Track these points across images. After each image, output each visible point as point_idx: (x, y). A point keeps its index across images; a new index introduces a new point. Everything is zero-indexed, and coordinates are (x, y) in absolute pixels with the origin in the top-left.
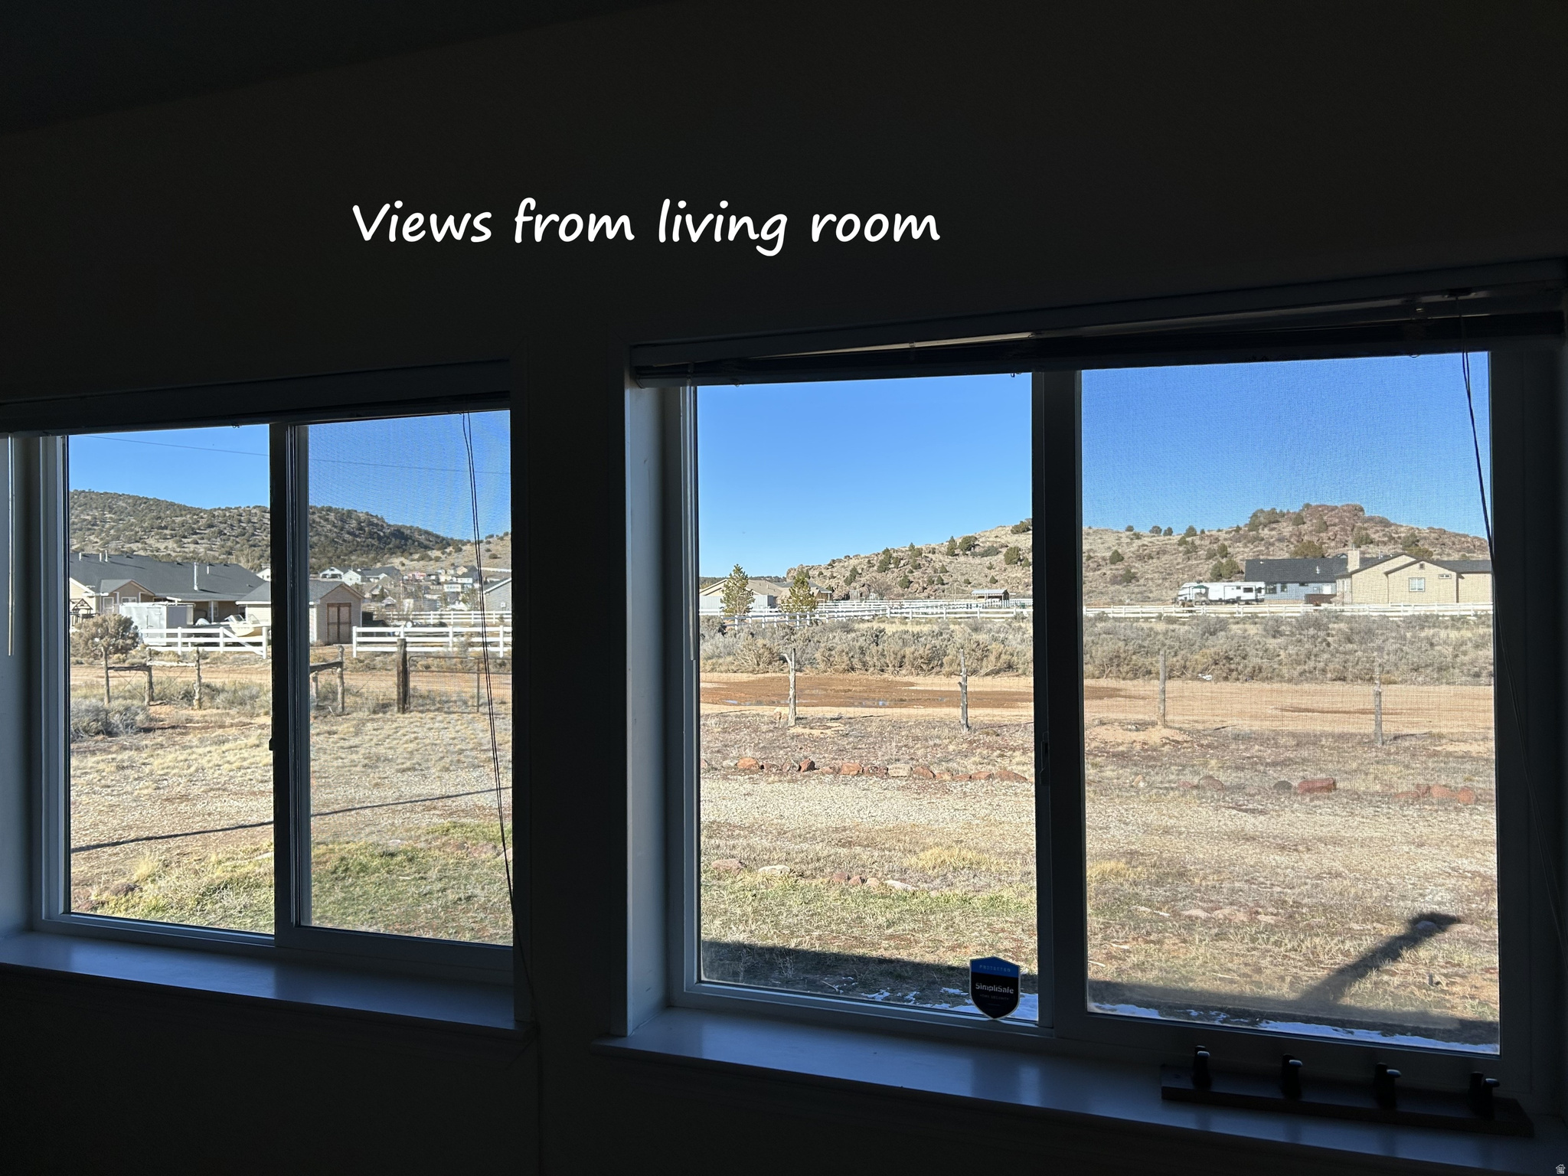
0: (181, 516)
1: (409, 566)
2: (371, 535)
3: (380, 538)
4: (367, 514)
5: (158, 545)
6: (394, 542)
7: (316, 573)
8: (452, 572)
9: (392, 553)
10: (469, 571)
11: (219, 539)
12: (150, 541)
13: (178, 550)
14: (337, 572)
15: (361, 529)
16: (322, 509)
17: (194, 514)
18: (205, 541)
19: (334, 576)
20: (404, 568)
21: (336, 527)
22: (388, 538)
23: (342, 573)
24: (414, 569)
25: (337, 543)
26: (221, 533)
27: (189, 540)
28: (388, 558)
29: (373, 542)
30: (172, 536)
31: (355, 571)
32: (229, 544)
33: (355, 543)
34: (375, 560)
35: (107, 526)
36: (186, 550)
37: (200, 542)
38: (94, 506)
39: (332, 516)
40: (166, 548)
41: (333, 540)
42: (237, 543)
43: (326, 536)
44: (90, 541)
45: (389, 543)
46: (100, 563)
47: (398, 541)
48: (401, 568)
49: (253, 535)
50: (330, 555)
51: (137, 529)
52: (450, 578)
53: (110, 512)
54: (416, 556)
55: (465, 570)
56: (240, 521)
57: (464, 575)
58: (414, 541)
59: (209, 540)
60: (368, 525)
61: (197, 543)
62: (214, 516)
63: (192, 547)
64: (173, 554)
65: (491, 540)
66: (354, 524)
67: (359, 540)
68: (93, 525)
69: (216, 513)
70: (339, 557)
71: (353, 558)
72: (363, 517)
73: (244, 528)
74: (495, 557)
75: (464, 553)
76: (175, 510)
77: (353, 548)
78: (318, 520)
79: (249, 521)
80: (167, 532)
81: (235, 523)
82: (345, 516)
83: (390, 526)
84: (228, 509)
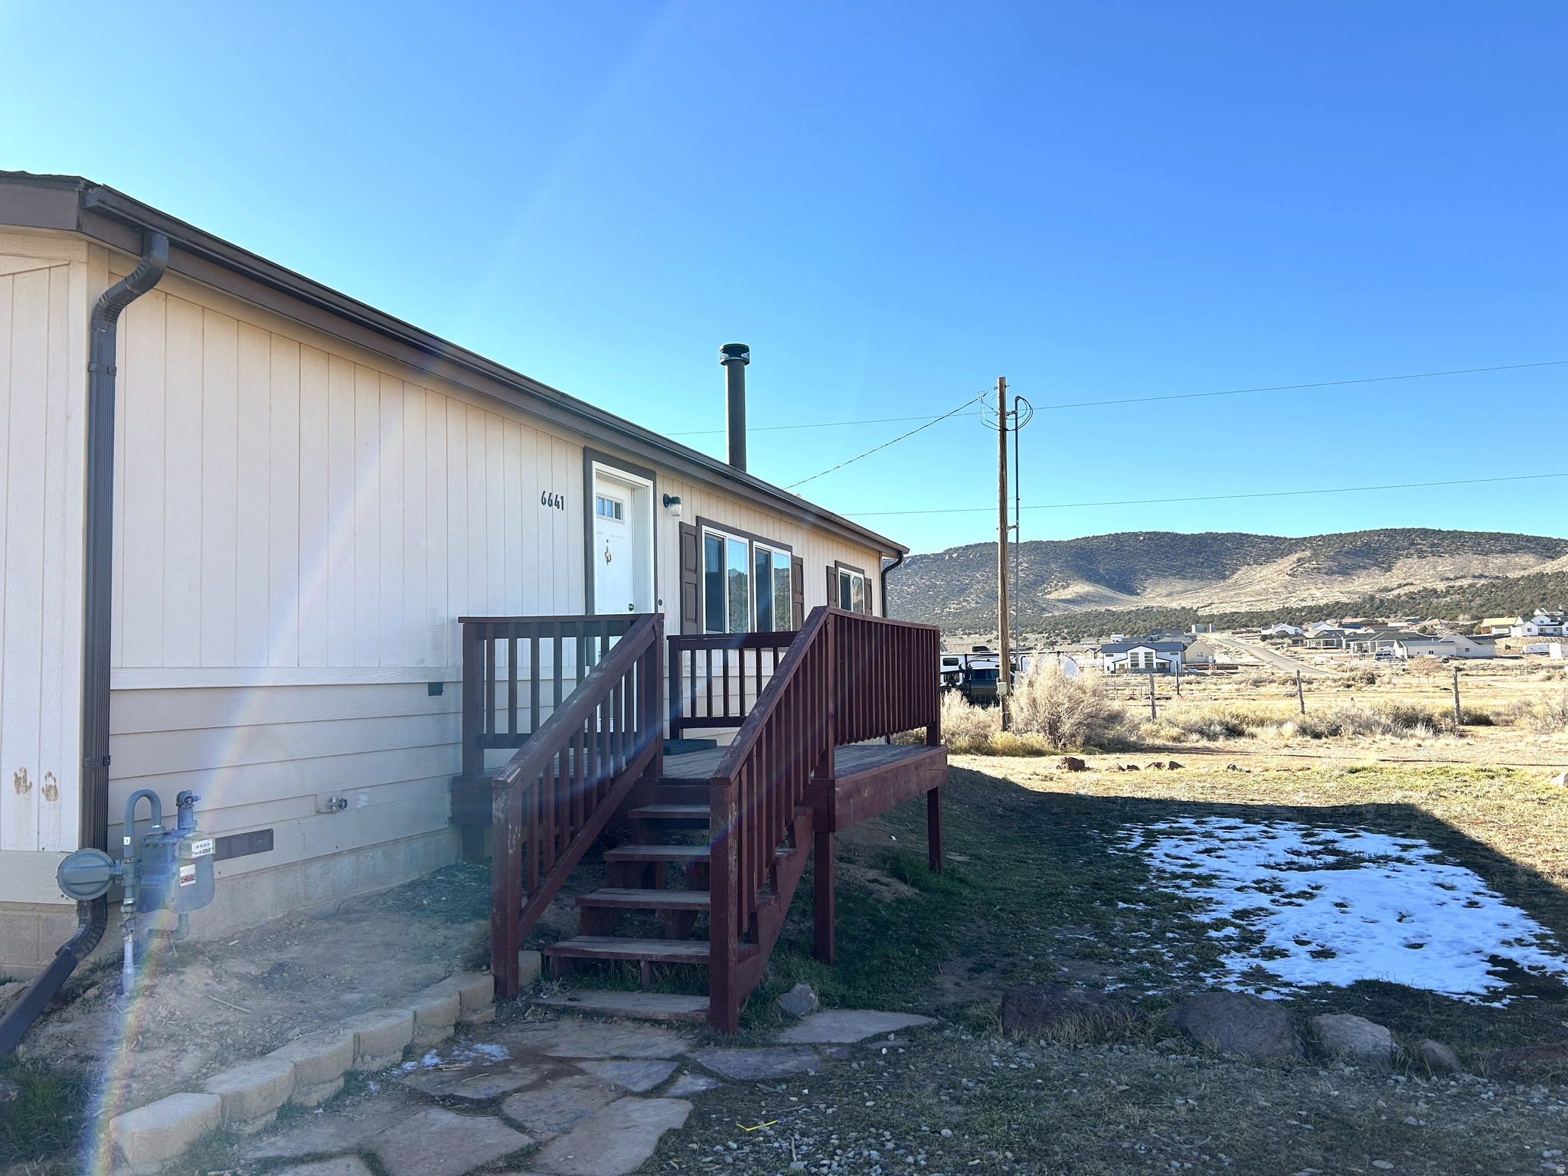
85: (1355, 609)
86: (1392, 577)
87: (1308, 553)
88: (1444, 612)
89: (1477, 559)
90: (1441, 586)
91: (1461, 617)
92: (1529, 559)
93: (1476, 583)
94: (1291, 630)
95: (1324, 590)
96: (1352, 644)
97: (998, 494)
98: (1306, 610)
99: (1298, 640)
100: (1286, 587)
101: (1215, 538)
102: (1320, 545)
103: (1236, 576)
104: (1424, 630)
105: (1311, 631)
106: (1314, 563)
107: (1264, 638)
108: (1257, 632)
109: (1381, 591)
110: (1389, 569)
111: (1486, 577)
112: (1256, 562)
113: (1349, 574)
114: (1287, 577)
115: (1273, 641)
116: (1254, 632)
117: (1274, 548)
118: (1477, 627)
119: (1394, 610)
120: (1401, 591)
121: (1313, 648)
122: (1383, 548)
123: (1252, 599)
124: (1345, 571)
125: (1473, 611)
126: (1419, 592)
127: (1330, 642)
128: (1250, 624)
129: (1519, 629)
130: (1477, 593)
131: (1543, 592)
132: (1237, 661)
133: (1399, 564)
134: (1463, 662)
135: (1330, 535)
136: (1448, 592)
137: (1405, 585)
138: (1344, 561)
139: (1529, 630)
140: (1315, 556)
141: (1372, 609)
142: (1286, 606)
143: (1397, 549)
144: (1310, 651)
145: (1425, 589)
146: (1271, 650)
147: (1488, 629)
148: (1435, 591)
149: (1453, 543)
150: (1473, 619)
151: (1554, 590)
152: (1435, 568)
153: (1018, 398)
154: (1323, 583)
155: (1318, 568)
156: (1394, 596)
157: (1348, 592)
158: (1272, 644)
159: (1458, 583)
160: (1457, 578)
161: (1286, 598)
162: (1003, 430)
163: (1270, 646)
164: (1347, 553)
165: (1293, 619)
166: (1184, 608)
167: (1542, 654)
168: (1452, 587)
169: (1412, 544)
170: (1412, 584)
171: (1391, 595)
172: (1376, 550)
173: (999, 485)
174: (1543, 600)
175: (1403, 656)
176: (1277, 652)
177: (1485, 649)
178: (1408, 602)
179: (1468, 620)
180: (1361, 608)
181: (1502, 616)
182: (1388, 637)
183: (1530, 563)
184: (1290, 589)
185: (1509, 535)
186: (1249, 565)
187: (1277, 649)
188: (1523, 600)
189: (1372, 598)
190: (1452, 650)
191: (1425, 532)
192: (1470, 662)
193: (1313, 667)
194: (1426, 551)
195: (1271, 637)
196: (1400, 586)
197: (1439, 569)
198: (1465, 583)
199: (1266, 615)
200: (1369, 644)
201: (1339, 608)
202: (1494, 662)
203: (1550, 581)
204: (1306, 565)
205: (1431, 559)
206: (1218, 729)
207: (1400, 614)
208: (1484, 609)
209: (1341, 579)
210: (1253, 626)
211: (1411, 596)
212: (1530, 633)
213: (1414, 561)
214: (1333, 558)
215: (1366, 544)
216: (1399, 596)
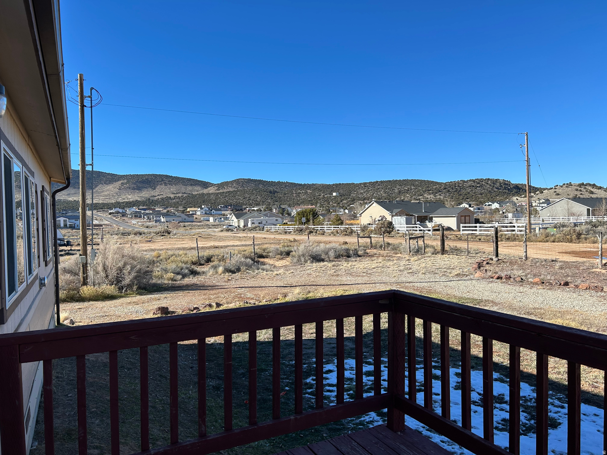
0: (435, 186)
1: (521, 200)
2: (505, 188)
3: (509, 190)
4: (503, 180)
5: (428, 197)
6: (515, 190)
7: (483, 204)
8: (538, 202)
9: (514, 195)
10: (546, 201)
11: (448, 193)
12: (425, 195)
13: (434, 198)
14: (490, 203)
15: (501, 186)
16: (486, 179)
17: (440, 185)
18: (443, 194)
19: (489, 205)
20: (517, 201)
21: (491, 186)
22: (512, 189)
23: (492, 204)
24: (522, 201)
25: (491, 192)
26: (449, 191)
27: (438, 194)
28: (512, 197)
29: (506, 191)
30: (432, 193)
31: (497, 203)
32: (452, 195)
33: (499, 192)
34: (506, 198)
35: (412, 191)
36: (437, 198)
37: (441, 194)
38: (408, 184)
39: (489, 182)
40: (430, 197)
41: (490, 191)
42: (455, 194)
43: (487, 190)
44: (407, 196)
45: (513, 191)
46: (394, 204)
47: (516, 190)
48: (516, 201)
49: (460, 191)
50: (488, 197)
51: (421, 191)
52: (537, 204)
53: (413, 186)
54: (523, 196)
55: (544, 201)
56: (455, 186)
57: (543, 203)
58: (523, 190)
59: (445, 194)
60: (504, 185)
61: (441, 195)
62: (446, 185)
63: (439, 196)
64: (433, 199)
65: (556, 187)
66: (498, 184)
67: (500, 190)
68: (408, 191)
69: (447, 184)
70: (492, 198)
71: (498, 198)
72: (502, 181)
73: (457, 189)
74: (558, 194)
75: (544, 194)
76: (434, 184)
77: (498, 194)
78: (484, 184)
79: (459, 186)
80: (431, 192)
81: (454, 187)
82: (495, 182)
83: (513, 184)
84: (451, 182)
85: (143, 203)
86: (156, 192)
87: (125, 181)
88: (173, 205)
89: (183, 187)
90: (172, 196)
91: (180, 207)
92: (198, 188)
93: (183, 196)
94: (121, 211)
95: (131, 195)
96: (145, 216)
97: (80, 144)
98: (125, 203)
99: (124, 215)
100: (117, 194)
101: (88, 172)
102: (130, 178)
103: (97, 188)
104: (168, 211)
105: (128, 211)
106: (128, 185)
107: (110, 214)
108: (107, 211)
109: (152, 197)
110: (155, 189)
111: (186, 193)
112: (105, 183)
113: (140, 190)
114: (117, 190)
115: (114, 215)
116: (105, 211)
117: (112, 178)
118: (185, 211)
119: (157, 204)
120: (159, 197)
121: (130, 218)
122: (152, 181)
123: (104, 198)
124: (139, 189)
125: (183, 205)
126: (165, 198)
127: (137, 215)
128: (104, 208)
129: (199, 212)
130: (184, 199)
131: (204, 199)
132: (102, 223)
133: (158, 187)
134: (184, 223)
135: (134, 175)
136: (174, 198)
137: (160, 195)
138: (139, 185)
139: (202, 212)
140: (128, 182)
141: (149, 203)
142: (117, 201)
143: (158, 182)
144: (129, 219)
145: (167, 197)
146: (114, 218)
147: (189, 212)
148: (170, 197)
149: (176, 181)
150: (183, 208)
151: (207, 199)
152: (170, 189)
153: (92, 89)
154: (131, 193)
155: (129, 187)
156: (157, 199)
157: (141, 197)
158: (114, 216)
159: (177, 195)
160: (177, 193)
161: (118, 198)
162: (83, 106)
163: (113, 217)
164: (140, 182)
165: (120, 206)
166: (75, 200)
167: (207, 221)
168: (176, 196)
169: (162, 180)
170: (162, 195)
171: (156, 198)
172: (150, 181)
173: (80, 139)
174: (204, 202)
175: (164, 221)
176: (116, 219)
177: (190, 219)
178: (161, 201)
179: (182, 208)
180: (145, 203)
181: (192, 207)
182: (158, 214)
183: (199, 189)
184: (119, 194)
185: (193, 179)
186: (102, 184)
187: (116, 218)
188: (198, 202)
189: (149, 199)
190: (180, 219)
191: (167, 176)
192: (186, 224)
193: (133, 225)
194: (167, 183)
195: (113, 213)
196: (158, 195)
197: (171, 190)
198: (180, 195)
199: (110, 204)
200: (151, 217)
201: (137, 203)
202: (194, 223)
203: (206, 196)
204: (125, 186)
205: (169, 186)
206: (187, 271)
207: (159, 206)
208: (186, 204)
209: (138, 191)
210: (105, 209)
211: (162, 199)
212: (202, 213)
213: (163, 186)
214: (135, 184)
215: (147, 179)
216: (158, 199)
